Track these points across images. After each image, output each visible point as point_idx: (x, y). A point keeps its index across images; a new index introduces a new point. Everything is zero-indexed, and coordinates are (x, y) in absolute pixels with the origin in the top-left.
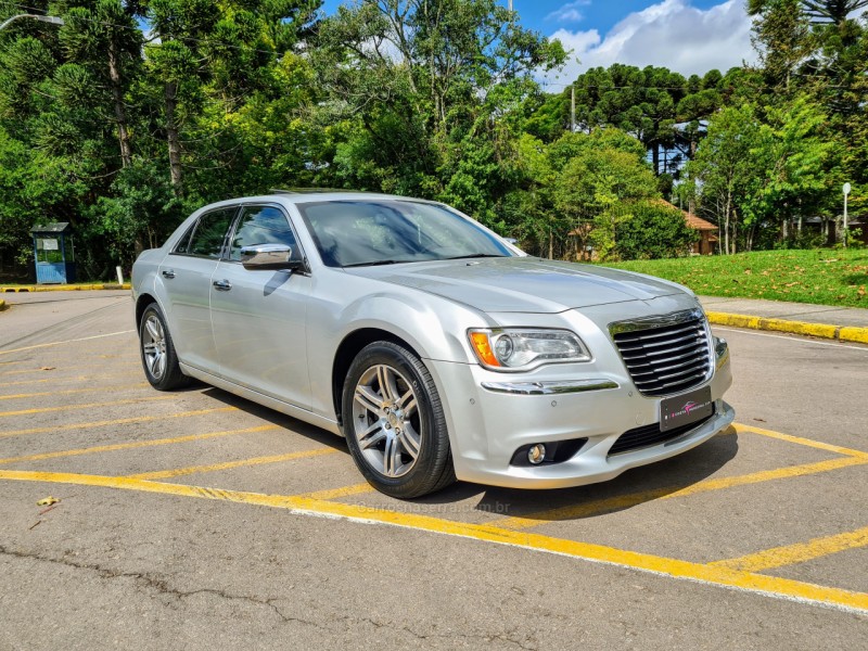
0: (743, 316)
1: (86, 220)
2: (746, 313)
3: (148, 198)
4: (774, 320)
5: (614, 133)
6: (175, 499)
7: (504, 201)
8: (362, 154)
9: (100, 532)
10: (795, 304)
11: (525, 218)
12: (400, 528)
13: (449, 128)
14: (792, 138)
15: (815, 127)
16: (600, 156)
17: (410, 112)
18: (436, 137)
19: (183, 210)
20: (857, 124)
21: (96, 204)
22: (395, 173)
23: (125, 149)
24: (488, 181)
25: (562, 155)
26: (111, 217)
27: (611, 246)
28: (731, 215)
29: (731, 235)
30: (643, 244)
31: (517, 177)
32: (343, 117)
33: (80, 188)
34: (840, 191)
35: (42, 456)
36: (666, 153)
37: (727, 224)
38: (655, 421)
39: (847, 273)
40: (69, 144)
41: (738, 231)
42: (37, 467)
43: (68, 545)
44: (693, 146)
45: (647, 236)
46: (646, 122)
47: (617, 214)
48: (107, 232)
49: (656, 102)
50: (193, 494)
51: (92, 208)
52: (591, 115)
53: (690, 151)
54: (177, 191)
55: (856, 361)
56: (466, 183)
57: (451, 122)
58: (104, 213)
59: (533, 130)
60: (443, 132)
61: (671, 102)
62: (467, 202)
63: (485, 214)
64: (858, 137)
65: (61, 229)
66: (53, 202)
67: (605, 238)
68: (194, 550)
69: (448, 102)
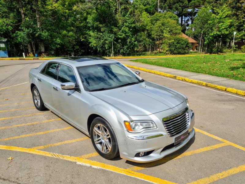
0: (202, 82)
1: (13, 38)
2: (202, 80)
3: (31, 32)
4: (209, 84)
5: (170, 13)
6: (45, 158)
7: (137, 35)
8: (96, 20)
9: (26, 171)
10: (216, 77)
11: (143, 41)
12: (105, 170)
13: (121, 12)
14: (221, 18)
15: (228, 14)
16: (166, 21)
17: (110, 7)
18: (117, 15)
19: (42, 36)
20: (240, 14)
21: (15, 33)
22: (105, 26)
23: (23, 16)
24: (133, 29)
25: (155, 20)
26: (20, 38)
27: (167, 49)
28: (202, 40)
29: (201, 47)
30: (176, 49)
31: (141, 28)
32: (90, 8)
33: (10, 28)
34: (233, 34)
35: (7, 139)
36: (185, 18)
37: (200, 43)
38: (173, 143)
39: (232, 66)
40: (6, 15)
41: (203, 45)
42: (6, 143)
43: (17, 176)
44: (193, 16)
45: (178, 47)
46: (180, 9)
47: (170, 40)
48: (19, 42)
49: (183, 3)
50: (50, 156)
51: (14, 34)
52: (164, 6)
53: (192, 18)
54: (40, 30)
55: (230, 101)
56: (126, 30)
57: (122, 10)
58: (18, 36)
59: (146, 10)
60: (119, 13)
61: (187, 3)
62: (126, 36)
63: (131, 39)
64: (240, 17)
65: (5, 41)
66: (2, 33)
67: (166, 47)
68: (51, 178)
69: (121, 4)
